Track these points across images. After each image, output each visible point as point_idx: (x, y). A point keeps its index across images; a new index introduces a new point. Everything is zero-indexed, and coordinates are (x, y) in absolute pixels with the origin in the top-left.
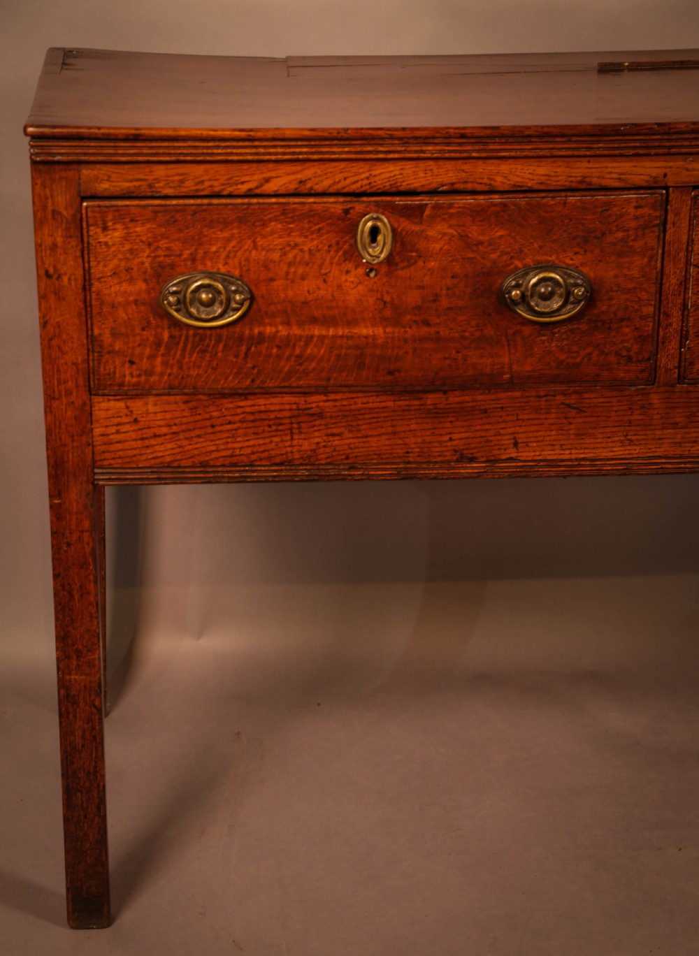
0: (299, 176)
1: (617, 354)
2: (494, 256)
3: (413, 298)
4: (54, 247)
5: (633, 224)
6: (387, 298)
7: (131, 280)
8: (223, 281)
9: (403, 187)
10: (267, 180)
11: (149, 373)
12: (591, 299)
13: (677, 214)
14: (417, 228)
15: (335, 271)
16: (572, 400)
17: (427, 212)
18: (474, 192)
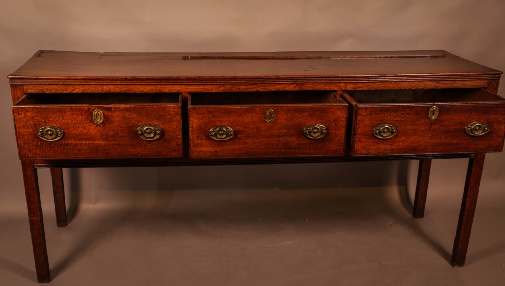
1: (172, 149)
2: (133, 122)
3: (111, 133)
5: (173, 113)
6: (103, 133)
7: (28, 128)
8: (55, 128)
11: (35, 154)
12: (162, 134)
14: (110, 114)
15: (88, 126)
17: (113, 110)
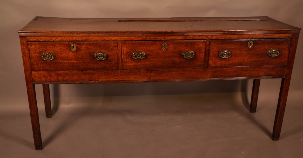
0: (61, 38)
1: (112, 65)
2: (92, 50)
3: (80, 56)
4: (24, 49)
5: (113, 46)
6: (76, 56)
7: (36, 54)
8: (50, 54)
9: (77, 40)
10: (56, 39)
11: (40, 67)
12: (107, 57)
13: (119, 45)
14: (80, 46)
15: (68, 52)
16: (106, 72)
17: (81, 44)
18: (88, 41)
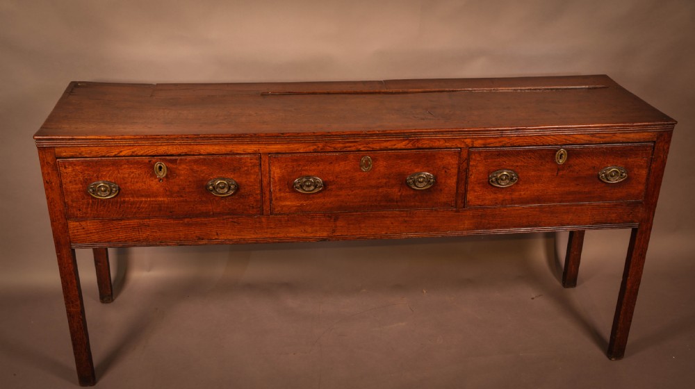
0: (132, 150)
1: (249, 206)
2: (202, 175)
3: (176, 188)
4: (48, 173)
5: (250, 165)
6: (167, 189)
7: (76, 184)
8: (109, 184)
9: (169, 153)
10: (121, 152)
11: (86, 213)
12: (238, 188)
13: (265, 162)
14: (175, 166)
15: (148, 180)
16: (235, 220)
17: (178, 162)
18: (194, 155)
